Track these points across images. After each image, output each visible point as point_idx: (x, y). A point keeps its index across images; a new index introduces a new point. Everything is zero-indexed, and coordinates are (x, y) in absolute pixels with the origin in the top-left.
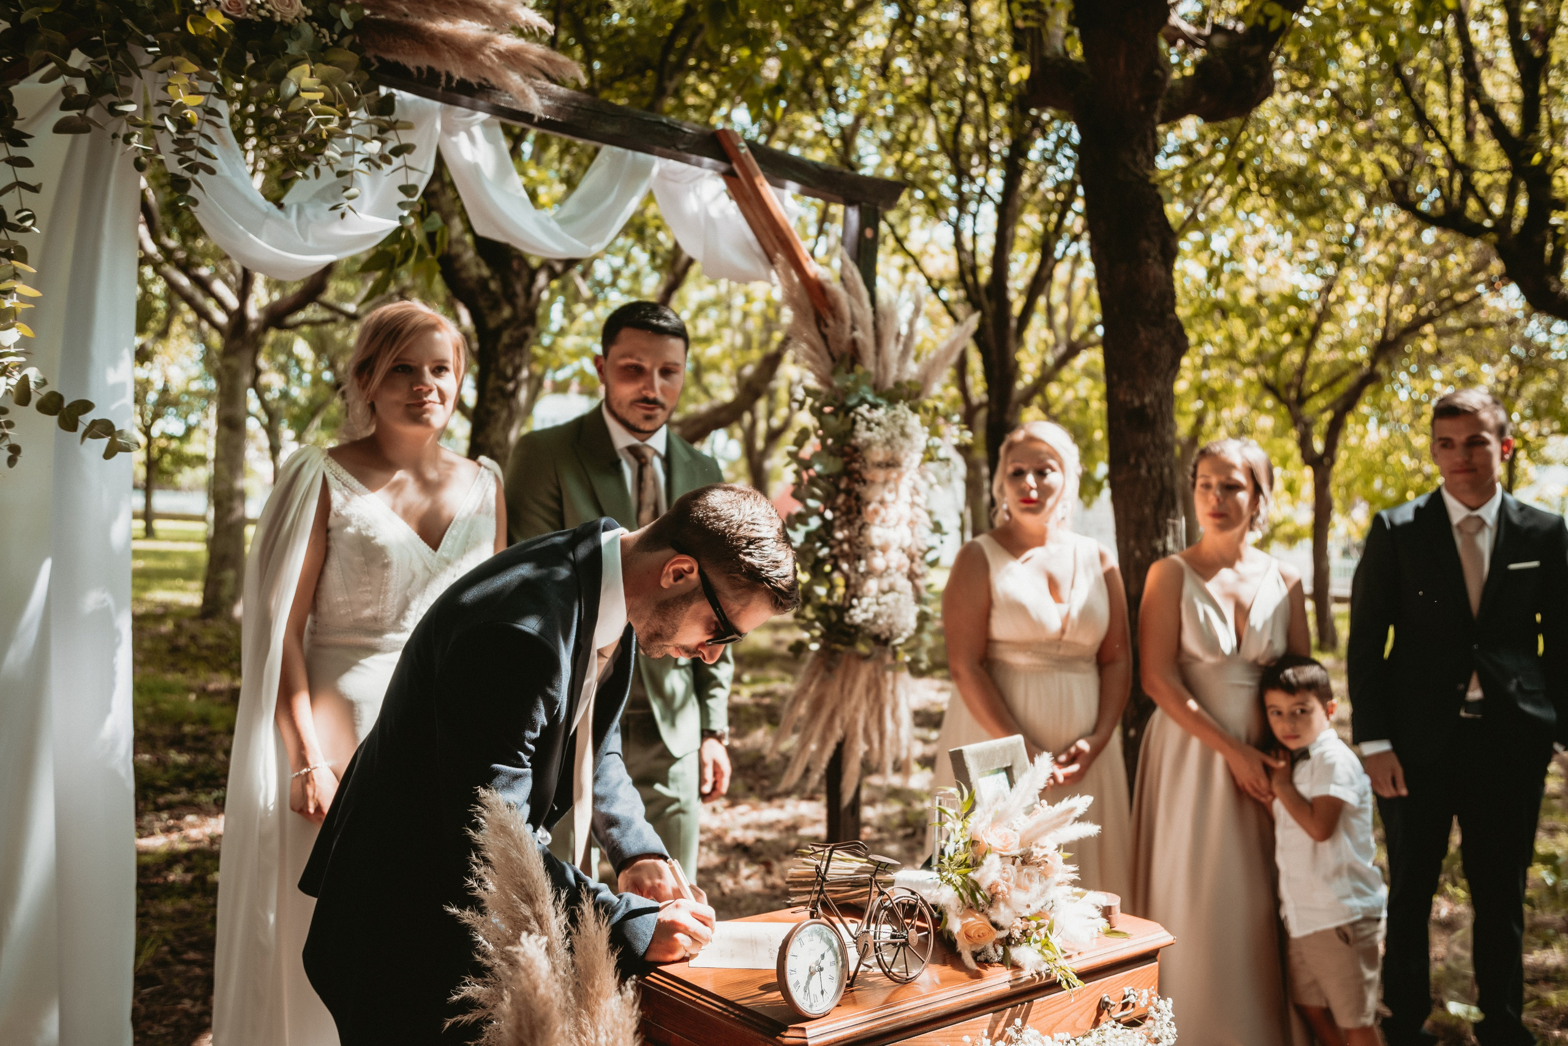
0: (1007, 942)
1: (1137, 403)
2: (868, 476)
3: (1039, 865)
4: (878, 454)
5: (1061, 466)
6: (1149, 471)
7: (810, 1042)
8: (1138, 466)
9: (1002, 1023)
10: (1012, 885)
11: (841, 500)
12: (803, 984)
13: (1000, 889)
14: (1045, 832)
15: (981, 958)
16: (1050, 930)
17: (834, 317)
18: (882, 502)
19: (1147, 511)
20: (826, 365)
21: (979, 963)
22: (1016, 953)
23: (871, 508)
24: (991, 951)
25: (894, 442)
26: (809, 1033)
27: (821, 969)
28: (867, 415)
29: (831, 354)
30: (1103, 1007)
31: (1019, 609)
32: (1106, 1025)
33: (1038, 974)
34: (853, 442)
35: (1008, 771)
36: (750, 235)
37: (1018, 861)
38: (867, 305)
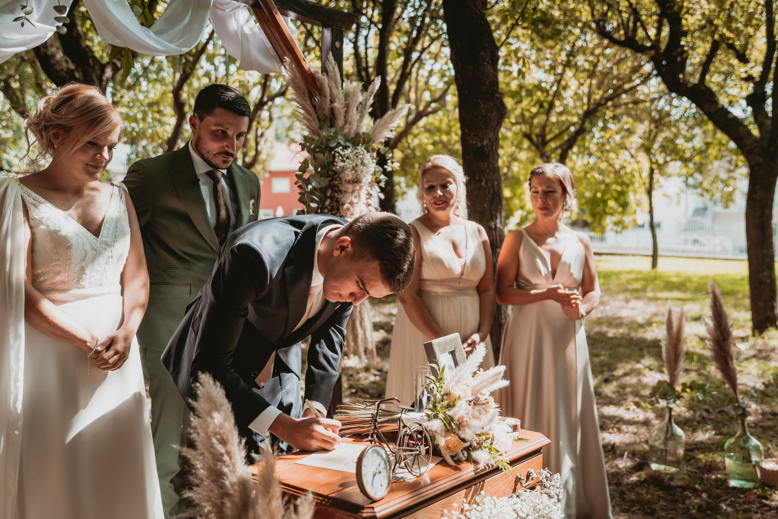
0: (468, 449)
1: (479, 145)
2: (343, 189)
3: (483, 404)
4: (349, 175)
5: (454, 180)
6: (486, 183)
7: (378, 515)
8: (480, 181)
9: (471, 494)
10: (471, 417)
11: (328, 202)
12: (370, 482)
13: (465, 419)
14: (486, 386)
15: (455, 459)
16: (493, 439)
17: (320, 94)
18: (351, 203)
19: (486, 206)
20: (316, 124)
21: (455, 461)
22: (475, 455)
23: (345, 207)
24: (461, 455)
25: (357, 168)
26: (376, 510)
27: (380, 472)
28: (341, 152)
29: (318, 117)
30: (518, 480)
31: (438, 262)
32: (520, 491)
33: (487, 465)
34: (334, 168)
35: (453, 353)
36: (269, 45)
37: (472, 403)
38: (340, 88)
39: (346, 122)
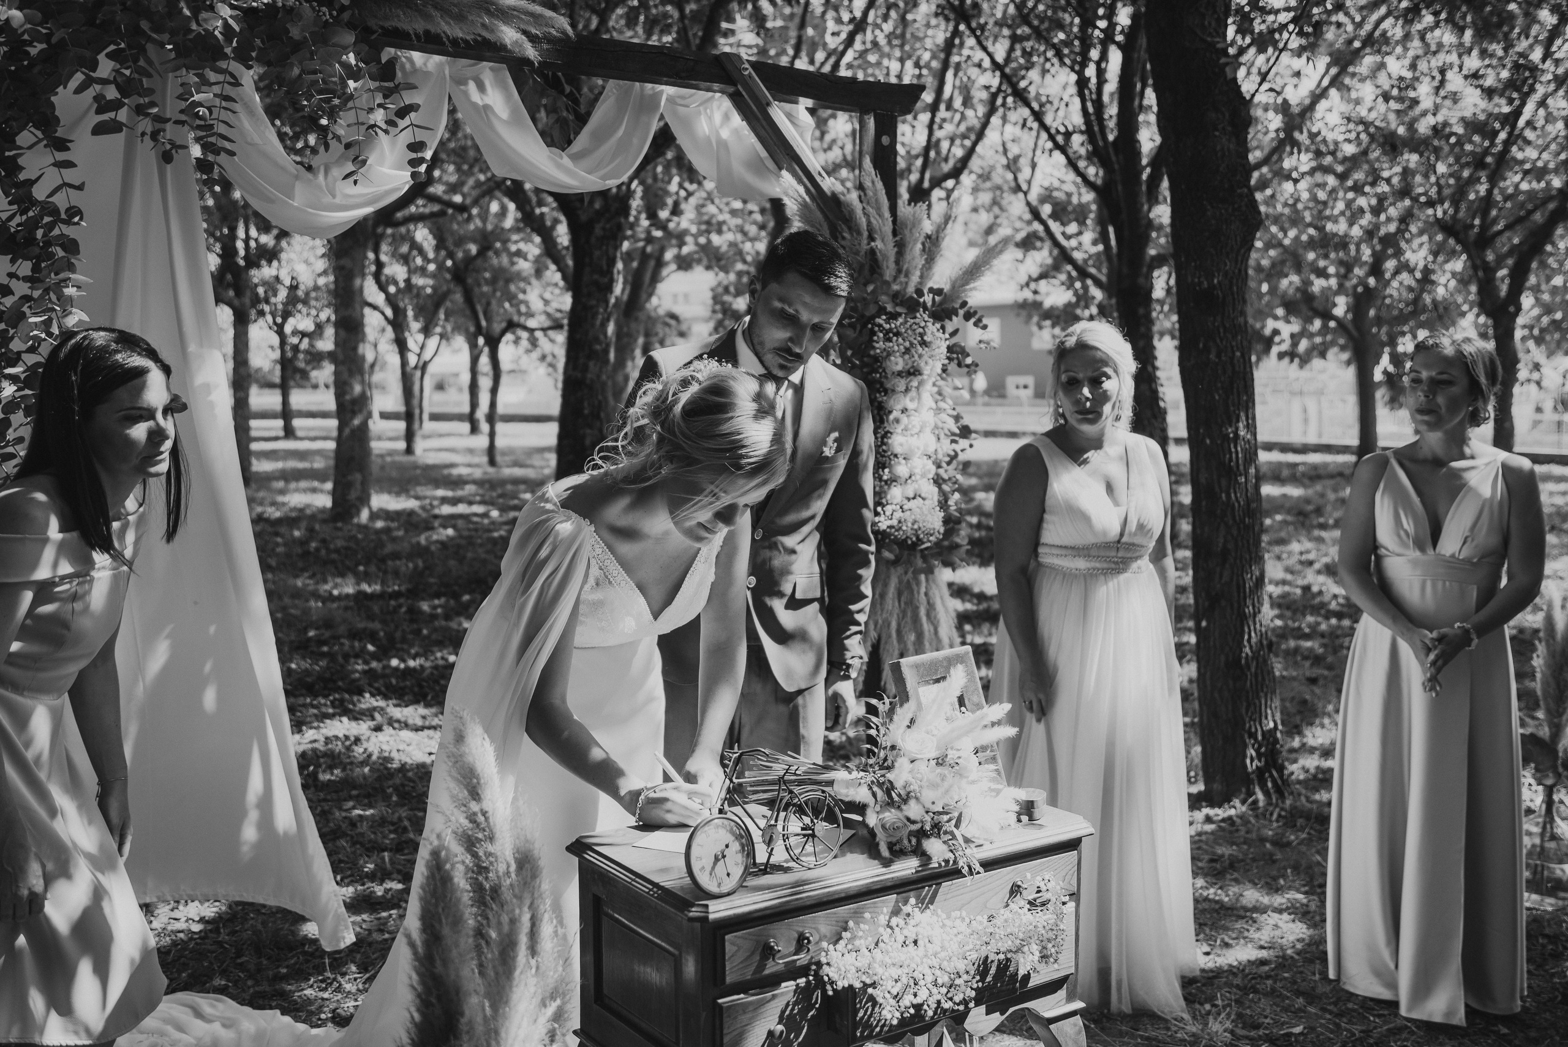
0: (920, 834)
2: (889, 386)
3: (953, 764)
4: (898, 363)
7: (712, 917)
8: (1207, 350)
10: (925, 785)
12: (708, 868)
13: (912, 788)
14: (959, 737)
15: (897, 848)
16: (960, 821)
17: (850, 229)
18: (904, 411)
19: (1217, 397)
21: (893, 853)
22: (927, 844)
23: (891, 417)
24: (905, 843)
25: (914, 351)
26: (711, 909)
27: (727, 857)
28: (885, 325)
30: (1015, 890)
31: (1080, 513)
32: (1020, 906)
33: (945, 861)
34: (872, 353)
37: (933, 762)
38: (887, 214)
39: (899, 271)
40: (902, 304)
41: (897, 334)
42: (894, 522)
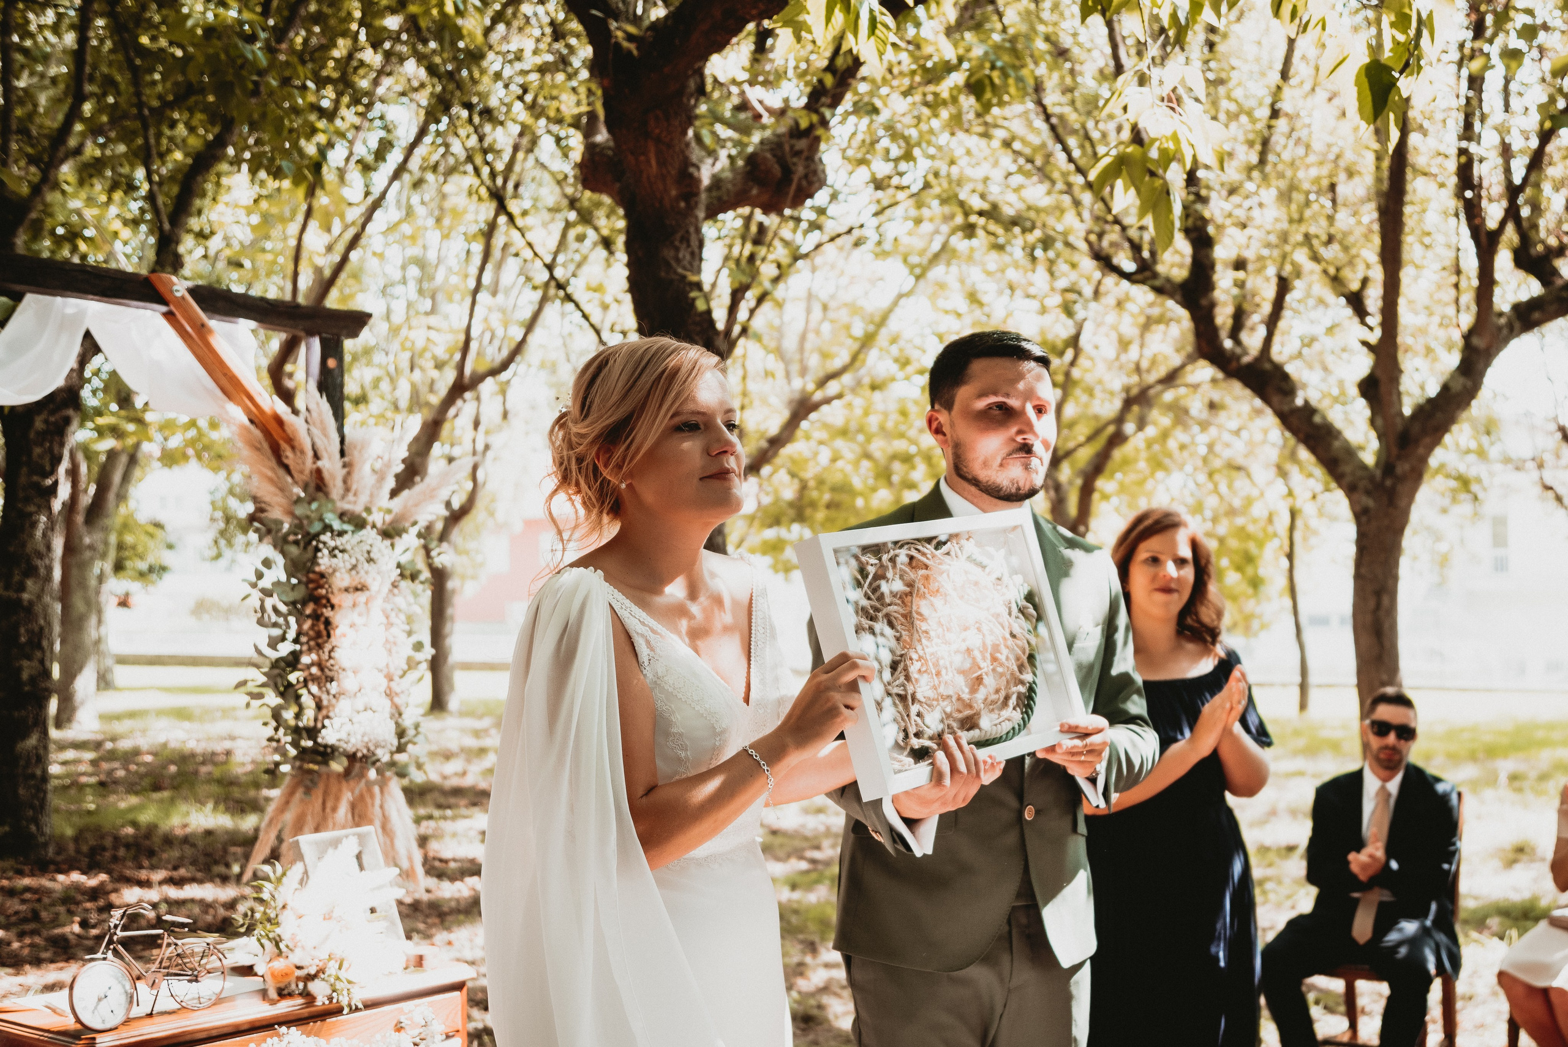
11: (307, 625)
17: (293, 448)
18: (352, 626)
23: (339, 631)
25: (361, 568)
28: (330, 542)
38: (334, 435)
39: (347, 491)
40: (349, 522)
41: (342, 551)
42: (344, 736)
